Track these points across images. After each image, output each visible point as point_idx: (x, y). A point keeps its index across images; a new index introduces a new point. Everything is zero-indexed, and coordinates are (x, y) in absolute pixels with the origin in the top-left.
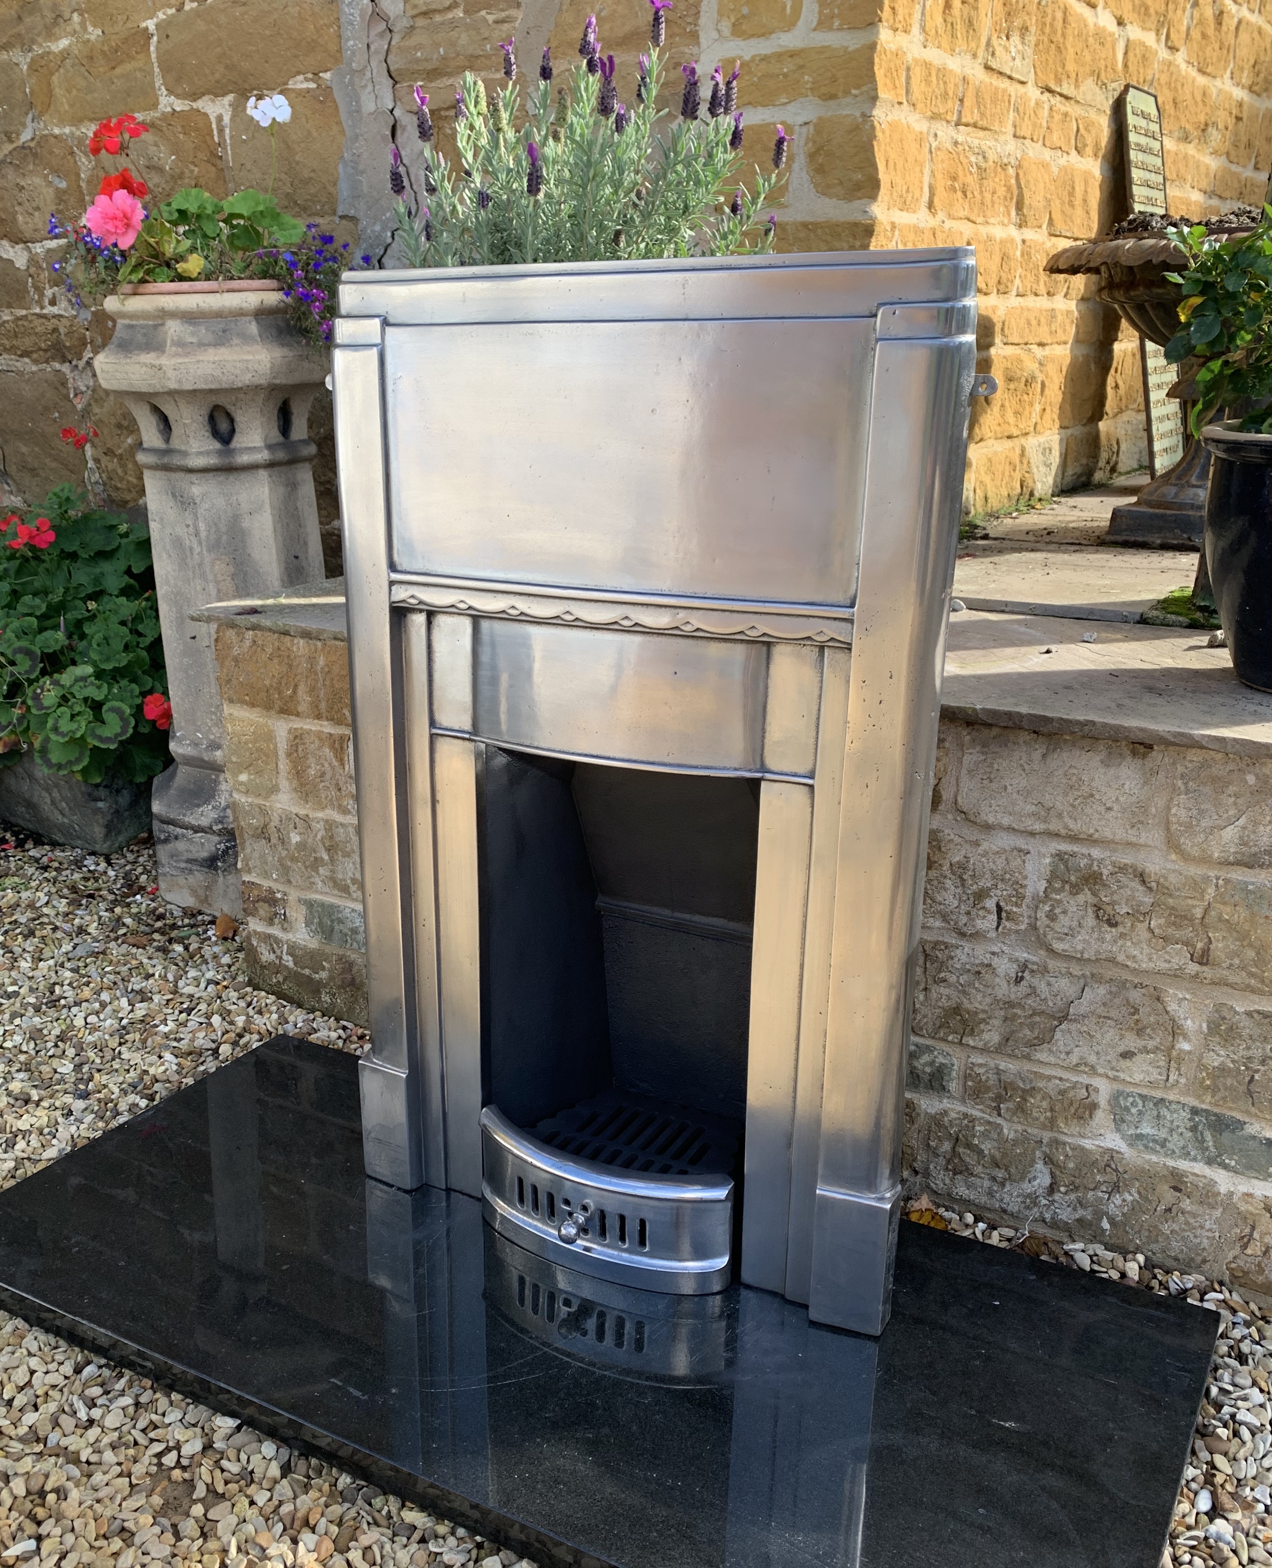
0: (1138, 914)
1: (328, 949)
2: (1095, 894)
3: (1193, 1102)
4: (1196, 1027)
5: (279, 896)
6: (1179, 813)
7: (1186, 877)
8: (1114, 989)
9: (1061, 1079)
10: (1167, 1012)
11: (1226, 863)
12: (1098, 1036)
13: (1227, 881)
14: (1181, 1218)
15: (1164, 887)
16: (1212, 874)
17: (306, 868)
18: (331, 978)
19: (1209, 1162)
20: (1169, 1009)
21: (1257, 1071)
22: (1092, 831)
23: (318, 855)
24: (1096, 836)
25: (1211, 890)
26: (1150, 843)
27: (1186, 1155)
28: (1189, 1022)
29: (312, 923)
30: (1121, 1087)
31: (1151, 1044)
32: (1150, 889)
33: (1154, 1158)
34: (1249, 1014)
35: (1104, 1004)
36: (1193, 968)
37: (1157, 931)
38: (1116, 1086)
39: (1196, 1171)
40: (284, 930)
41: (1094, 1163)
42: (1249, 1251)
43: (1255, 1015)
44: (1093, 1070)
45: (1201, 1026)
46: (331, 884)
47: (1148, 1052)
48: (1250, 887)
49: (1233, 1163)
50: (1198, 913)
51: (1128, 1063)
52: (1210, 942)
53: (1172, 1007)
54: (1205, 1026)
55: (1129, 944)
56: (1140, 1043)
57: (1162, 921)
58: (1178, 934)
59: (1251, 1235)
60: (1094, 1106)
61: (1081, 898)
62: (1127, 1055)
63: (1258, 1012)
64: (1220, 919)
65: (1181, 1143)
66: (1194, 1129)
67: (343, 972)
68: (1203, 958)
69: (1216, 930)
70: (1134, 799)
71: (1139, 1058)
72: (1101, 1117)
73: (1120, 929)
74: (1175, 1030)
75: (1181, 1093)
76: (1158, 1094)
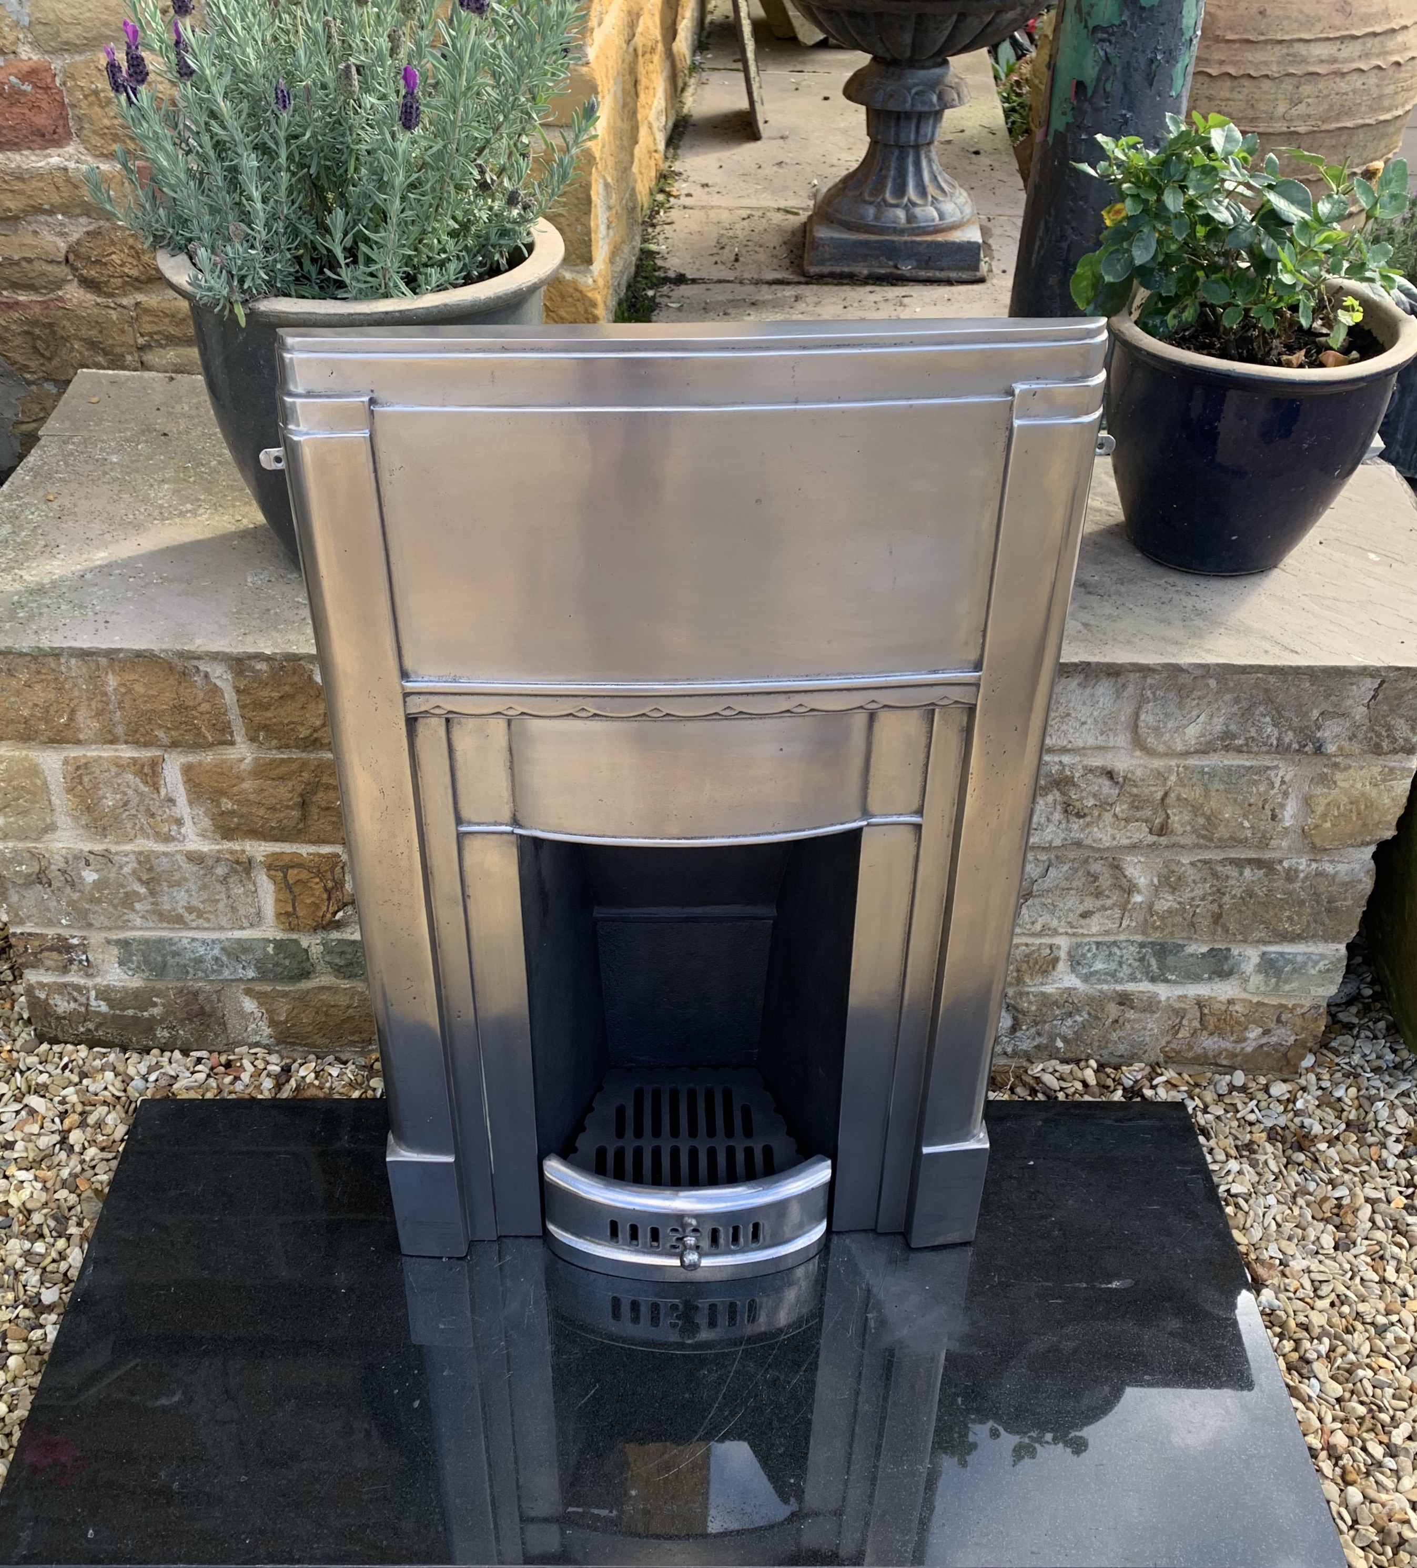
0: (1104, 805)
1: (159, 985)
2: (1063, 793)
3: (1139, 938)
4: (1147, 882)
5: (75, 941)
6: (1147, 718)
7: (1151, 770)
8: (1076, 865)
9: (1027, 945)
10: (1125, 877)
11: (1187, 754)
12: (1061, 905)
13: (1186, 768)
14: (1128, 1026)
15: (1130, 780)
16: (1173, 763)
17: (115, 907)
18: (168, 1013)
19: (1153, 980)
20: (1127, 873)
21: (1198, 906)
22: (1065, 743)
23: (129, 888)
24: (1069, 746)
25: (1173, 778)
26: (1118, 745)
27: (1133, 978)
28: (1142, 879)
29: (131, 961)
30: (1079, 940)
31: (1109, 902)
32: (1117, 783)
33: (1105, 987)
34: (1192, 864)
35: (1067, 879)
36: (1151, 839)
37: (1120, 815)
38: (1074, 940)
39: (1141, 989)
40: (89, 976)
41: (1055, 1003)
42: (1180, 1035)
43: (1199, 865)
44: (1055, 932)
45: (1152, 881)
46: (155, 918)
47: (1106, 910)
48: (1206, 769)
49: (1174, 977)
50: (1159, 795)
51: (1088, 921)
52: (1168, 817)
53: (1130, 871)
54: (1156, 880)
55: (1096, 829)
56: (1099, 903)
57: (1125, 806)
58: (1138, 814)
59: (1180, 1022)
60: (1056, 960)
61: (1050, 798)
62: (1085, 915)
63: (1200, 861)
64: (1179, 798)
65: (1129, 972)
66: (1142, 960)
67: (187, 1005)
68: (1163, 830)
69: (1174, 807)
70: (1106, 712)
71: (1097, 915)
72: (1062, 966)
73: (1088, 819)
74: (1131, 889)
75: (1131, 933)
76: (1111, 938)
